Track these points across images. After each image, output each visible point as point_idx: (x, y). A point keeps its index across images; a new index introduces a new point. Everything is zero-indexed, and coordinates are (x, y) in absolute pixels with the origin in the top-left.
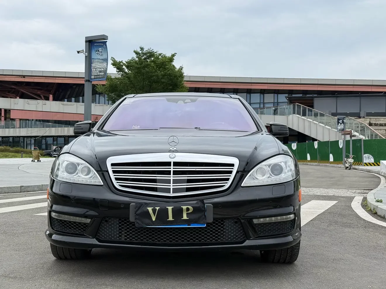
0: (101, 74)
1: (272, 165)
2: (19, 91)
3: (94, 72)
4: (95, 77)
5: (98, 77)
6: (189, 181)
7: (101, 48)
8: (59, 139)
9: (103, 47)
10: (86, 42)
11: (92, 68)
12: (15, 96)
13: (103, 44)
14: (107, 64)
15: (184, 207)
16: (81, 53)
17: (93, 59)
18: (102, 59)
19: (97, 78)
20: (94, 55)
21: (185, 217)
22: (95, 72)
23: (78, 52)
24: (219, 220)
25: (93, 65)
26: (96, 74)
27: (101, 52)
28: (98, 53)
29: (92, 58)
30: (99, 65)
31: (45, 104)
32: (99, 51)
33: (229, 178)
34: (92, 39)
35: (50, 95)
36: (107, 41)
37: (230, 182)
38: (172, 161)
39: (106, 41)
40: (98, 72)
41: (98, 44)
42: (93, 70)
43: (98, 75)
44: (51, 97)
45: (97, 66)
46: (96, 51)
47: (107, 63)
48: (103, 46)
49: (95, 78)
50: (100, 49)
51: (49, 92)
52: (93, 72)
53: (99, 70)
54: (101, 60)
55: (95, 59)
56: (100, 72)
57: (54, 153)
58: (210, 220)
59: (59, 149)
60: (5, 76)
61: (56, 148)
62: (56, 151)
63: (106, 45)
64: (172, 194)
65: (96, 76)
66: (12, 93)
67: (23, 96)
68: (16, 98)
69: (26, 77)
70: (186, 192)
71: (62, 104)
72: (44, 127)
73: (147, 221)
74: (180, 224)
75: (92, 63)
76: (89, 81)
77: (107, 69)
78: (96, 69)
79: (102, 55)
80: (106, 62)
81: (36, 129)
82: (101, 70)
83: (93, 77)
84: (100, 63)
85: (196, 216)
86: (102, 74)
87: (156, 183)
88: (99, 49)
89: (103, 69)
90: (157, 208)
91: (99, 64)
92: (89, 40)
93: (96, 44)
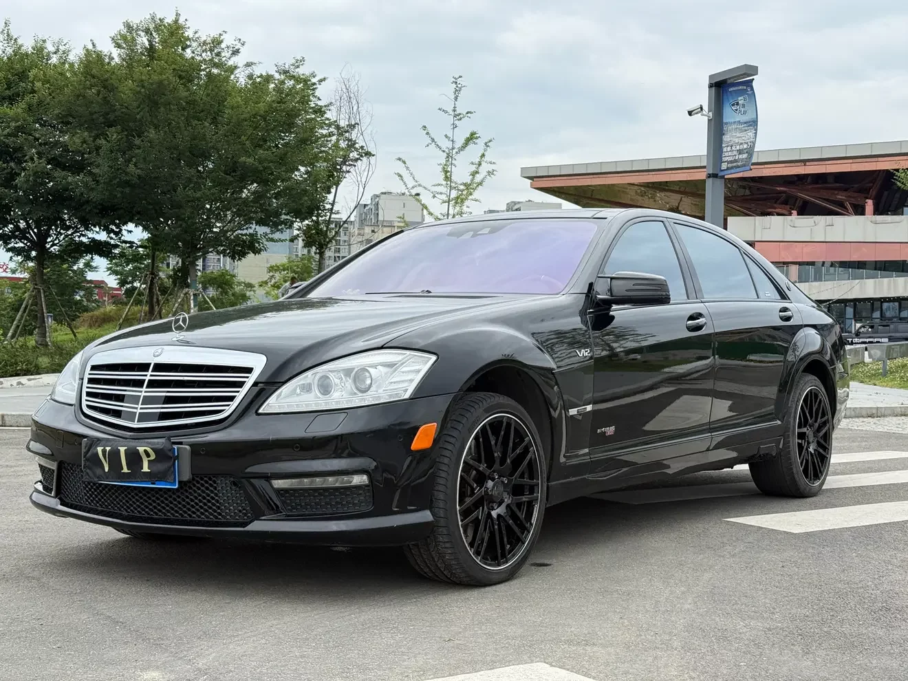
0: (740, 156)
1: (356, 370)
2: (797, 198)
3: (728, 155)
4: (730, 165)
5: (735, 164)
6: (169, 400)
7: (742, 98)
8: (885, 305)
9: (747, 94)
10: (711, 86)
11: (723, 145)
12: (789, 209)
13: (745, 88)
14: (756, 133)
15: (141, 449)
16: (697, 113)
17: (727, 123)
18: (745, 123)
19: (732, 168)
20: (729, 115)
21: (146, 469)
22: (730, 153)
23: (690, 113)
24: (205, 477)
25: (726, 138)
26: (731, 159)
27: (744, 106)
28: (737, 110)
29: (724, 121)
30: (739, 137)
31: (832, 225)
32: (738, 104)
33: (235, 397)
34: (724, 78)
35: (867, 200)
36: (753, 79)
37: (234, 404)
38: (153, 361)
39: (751, 78)
40: (735, 153)
41: (736, 88)
42: (725, 150)
43: (736, 161)
44: (869, 205)
45: (734, 138)
46: (733, 105)
47: (756, 130)
48: (746, 90)
49: (728, 169)
50: (741, 100)
51: (865, 193)
52: (726, 154)
53: (738, 148)
54: (742, 123)
55: (731, 123)
56: (740, 154)
57: (856, 339)
58: (187, 476)
59: (868, 330)
60: (763, 166)
61: (860, 328)
62: (861, 335)
63: (752, 89)
64: (135, 425)
65: (731, 162)
66: (782, 203)
67: (806, 209)
68: (790, 214)
69: (807, 163)
70: (158, 420)
71: (871, 222)
72: (849, 279)
73: (98, 472)
74: (139, 480)
75: (724, 134)
76: (714, 176)
77: (754, 145)
78: (732, 147)
79: (745, 113)
80: (754, 126)
81: (829, 284)
82: (741, 147)
83: (724, 166)
84: (741, 131)
85: (161, 467)
86: (745, 156)
87: (122, 401)
88: (740, 98)
89: (745, 146)
90: (108, 449)
91: (738, 135)
92: (716, 83)
93: (731, 89)
